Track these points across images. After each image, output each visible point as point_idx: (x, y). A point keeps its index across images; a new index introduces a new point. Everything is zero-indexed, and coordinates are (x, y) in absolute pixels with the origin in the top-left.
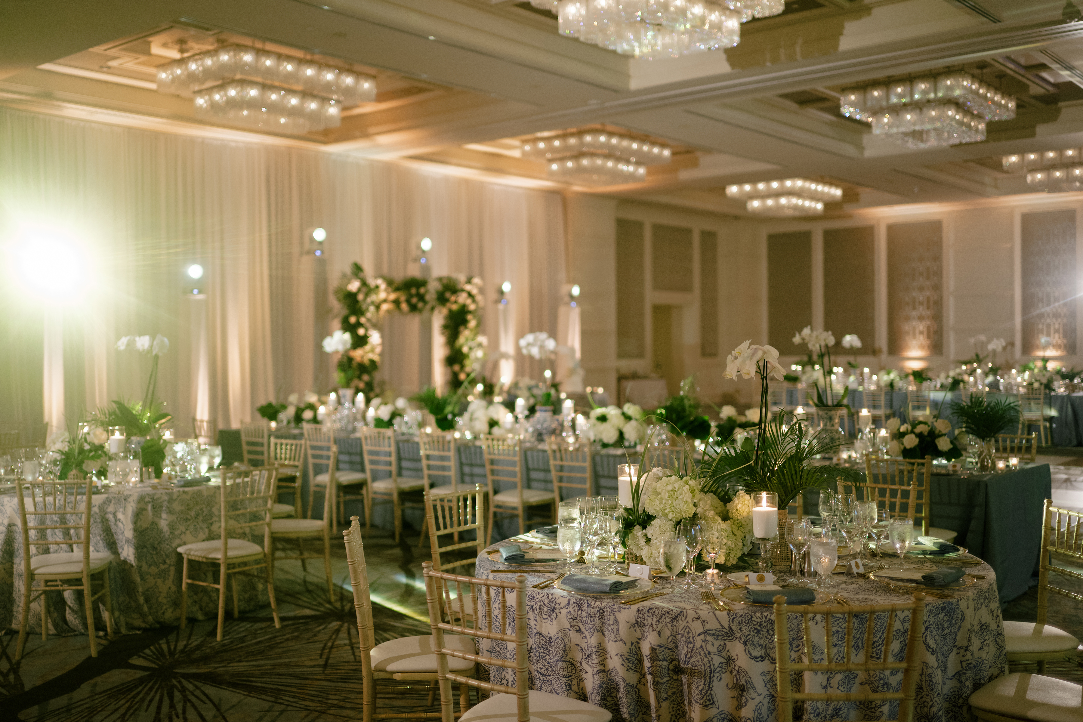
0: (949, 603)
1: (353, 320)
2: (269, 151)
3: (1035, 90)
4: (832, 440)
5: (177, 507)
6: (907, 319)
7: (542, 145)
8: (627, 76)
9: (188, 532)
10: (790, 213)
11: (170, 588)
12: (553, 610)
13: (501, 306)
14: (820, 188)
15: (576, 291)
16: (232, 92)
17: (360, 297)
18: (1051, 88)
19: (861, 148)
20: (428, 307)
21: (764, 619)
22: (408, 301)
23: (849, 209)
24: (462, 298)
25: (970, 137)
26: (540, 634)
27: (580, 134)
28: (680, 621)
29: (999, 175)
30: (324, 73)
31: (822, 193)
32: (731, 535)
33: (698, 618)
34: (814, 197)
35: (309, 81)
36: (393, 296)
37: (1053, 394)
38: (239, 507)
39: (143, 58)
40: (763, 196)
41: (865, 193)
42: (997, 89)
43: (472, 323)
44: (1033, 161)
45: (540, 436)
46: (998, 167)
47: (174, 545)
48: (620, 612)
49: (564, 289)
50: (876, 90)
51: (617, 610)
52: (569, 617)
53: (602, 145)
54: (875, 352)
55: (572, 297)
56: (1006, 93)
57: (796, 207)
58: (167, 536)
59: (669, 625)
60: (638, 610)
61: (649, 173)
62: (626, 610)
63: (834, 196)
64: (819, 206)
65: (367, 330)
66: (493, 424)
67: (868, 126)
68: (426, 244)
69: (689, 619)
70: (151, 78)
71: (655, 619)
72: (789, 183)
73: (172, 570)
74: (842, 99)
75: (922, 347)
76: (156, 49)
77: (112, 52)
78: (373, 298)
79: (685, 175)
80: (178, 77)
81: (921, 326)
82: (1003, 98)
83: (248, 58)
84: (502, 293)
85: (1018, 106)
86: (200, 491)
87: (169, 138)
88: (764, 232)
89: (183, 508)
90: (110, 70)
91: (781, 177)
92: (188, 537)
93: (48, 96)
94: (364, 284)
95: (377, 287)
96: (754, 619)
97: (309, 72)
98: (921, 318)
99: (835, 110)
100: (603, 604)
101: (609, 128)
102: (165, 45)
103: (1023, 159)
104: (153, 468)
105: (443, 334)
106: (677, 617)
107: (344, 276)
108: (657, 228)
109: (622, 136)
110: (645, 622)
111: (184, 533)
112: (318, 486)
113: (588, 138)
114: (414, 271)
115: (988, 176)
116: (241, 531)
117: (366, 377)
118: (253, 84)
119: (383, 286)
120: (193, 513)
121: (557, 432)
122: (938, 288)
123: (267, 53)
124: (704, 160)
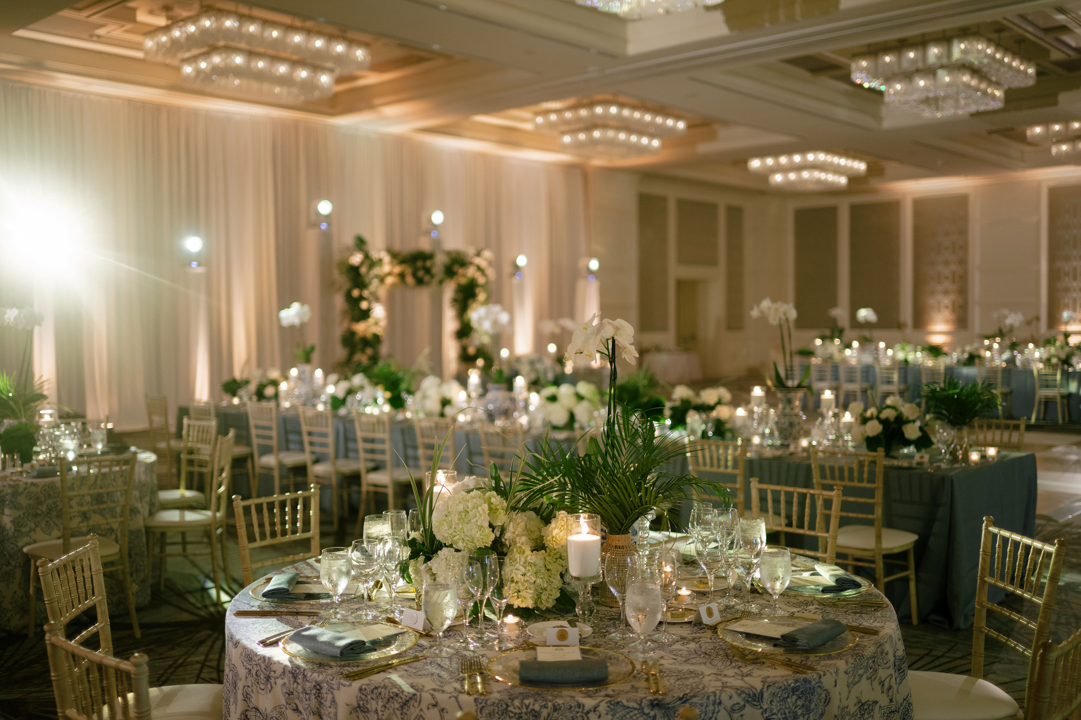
0: (805, 680)
1: (356, 293)
2: (275, 123)
3: (1056, 55)
4: (791, 425)
5: (23, 500)
6: (932, 293)
7: (553, 117)
8: (624, 41)
9: (38, 530)
10: (811, 187)
11: (15, 592)
12: (268, 678)
13: (516, 280)
14: (842, 161)
15: (594, 265)
16: (217, 59)
17: (363, 270)
18: (1072, 53)
19: (878, 118)
20: (435, 281)
21: (524, 710)
22: (414, 275)
23: (875, 183)
24: (471, 272)
25: (986, 104)
26: (257, 709)
27: (591, 105)
28: (411, 707)
29: (1026, 148)
30: (333, 45)
31: (845, 167)
32: (543, 570)
33: (435, 705)
34: (837, 170)
35: (297, 48)
36: (397, 269)
37: (1071, 370)
38: (105, 499)
39: (129, 26)
40: (785, 170)
41: (891, 167)
42: (1015, 54)
43: (482, 296)
44: (1058, 133)
45: (491, 417)
46: (1022, 139)
47: (20, 544)
48: (339, 689)
49: (582, 263)
50: (887, 55)
51: (335, 686)
52: (285, 691)
53: (614, 117)
54: (900, 326)
55: (590, 272)
56: (1026, 58)
57: (819, 181)
58: (10, 534)
59: (398, 713)
60: (361, 690)
61: (664, 145)
62: (347, 688)
63: (858, 170)
64: (843, 180)
65: (370, 303)
66: (445, 402)
67: (881, 93)
68: (437, 218)
69: (424, 706)
70: (139, 47)
71: (380, 704)
72: (811, 157)
73: (18, 572)
74: (853, 66)
75: (947, 321)
76: (142, 17)
77: (94, 19)
78: (377, 271)
79: (704, 148)
80: (164, 45)
81: (946, 301)
82: (1022, 64)
83: (229, 23)
84: (517, 268)
85: (1039, 74)
86: (53, 482)
87: (172, 111)
88: (791, 207)
89: (31, 502)
90: (99, 39)
91: (803, 150)
92: (39, 534)
93: (38, 66)
94: (367, 256)
95: (380, 261)
96: (511, 709)
97: (297, 38)
98: (946, 292)
99: (847, 78)
100: (321, 677)
101: (622, 99)
102: (151, 12)
103: (1047, 130)
104: (19, 455)
105: (453, 306)
106: (407, 701)
107: (347, 249)
108: (682, 204)
109: (634, 107)
110: (369, 706)
111: (34, 530)
112: (263, 467)
113: (599, 110)
114: (424, 245)
115: (1015, 148)
116: (107, 527)
117: (369, 351)
118: (238, 50)
119: (386, 258)
120: (44, 508)
121: (507, 413)
122: (963, 262)
123: (252, 19)
124: (723, 132)
